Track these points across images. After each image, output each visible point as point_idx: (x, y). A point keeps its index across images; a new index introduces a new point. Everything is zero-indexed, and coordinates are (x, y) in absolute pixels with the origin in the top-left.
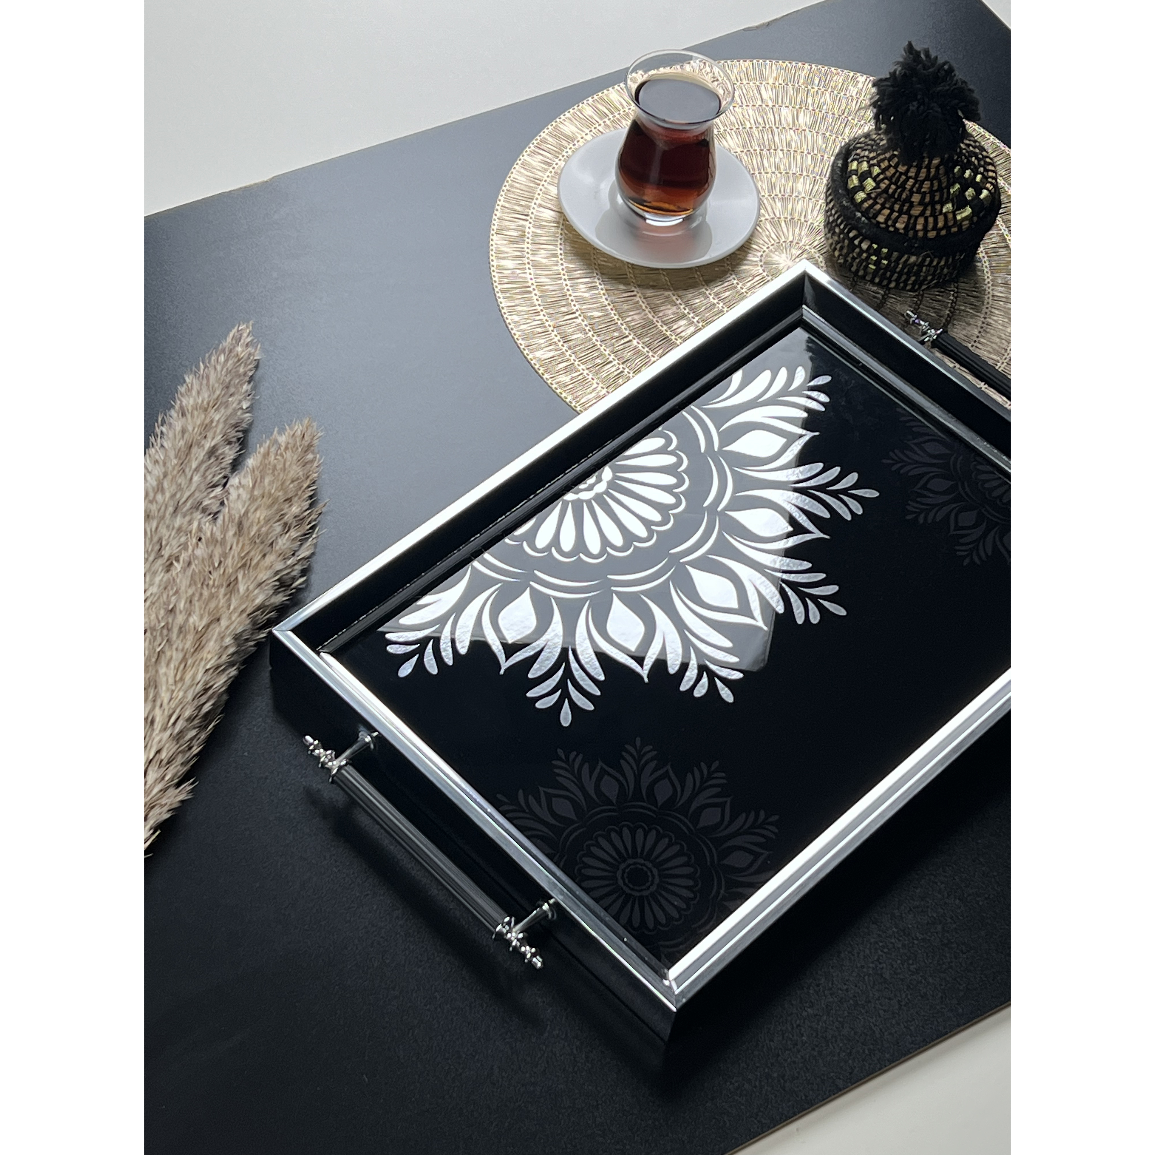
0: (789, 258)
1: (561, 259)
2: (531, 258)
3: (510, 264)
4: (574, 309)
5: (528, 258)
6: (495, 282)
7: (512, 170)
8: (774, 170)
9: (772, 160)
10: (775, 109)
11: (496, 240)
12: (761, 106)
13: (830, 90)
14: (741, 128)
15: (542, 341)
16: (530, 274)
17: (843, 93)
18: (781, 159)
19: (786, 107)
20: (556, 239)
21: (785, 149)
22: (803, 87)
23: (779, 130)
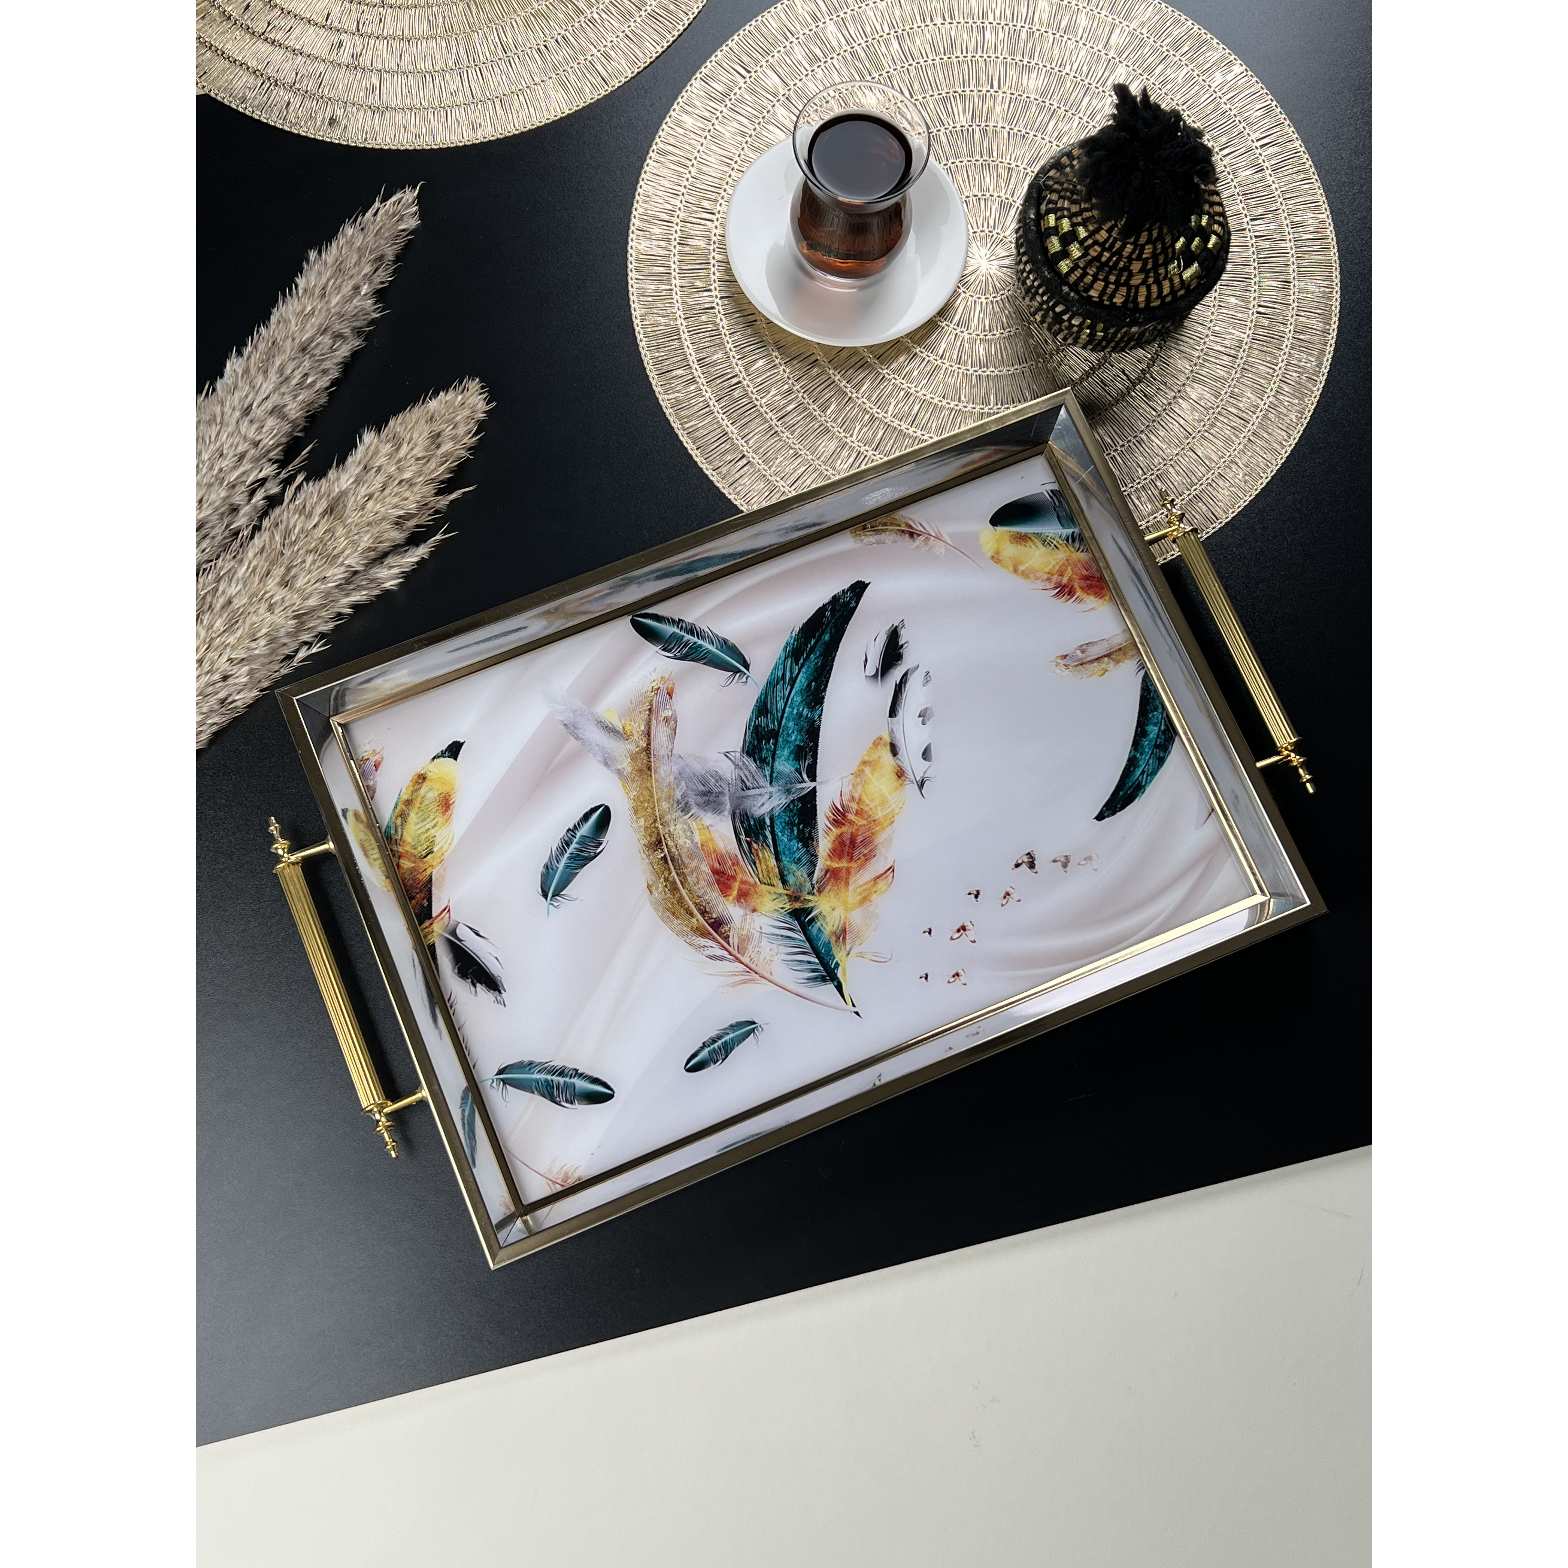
0: (988, 256)
1: (746, 142)
2: (717, 127)
3: (688, 121)
4: (719, 208)
5: (713, 125)
6: (660, 137)
7: (772, 9)
8: (1052, 140)
9: (1060, 125)
10: (1113, 61)
11: (695, 87)
12: (1099, 51)
13: (1191, 67)
14: (1057, 69)
15: (657, 230)
16: (702, 145)
17: (1204, 78)
18: (1070, 129)
19: (1128, 66)
20: (759, 115)
21: (1085, 119)
22: (1164, 49)
23: (1097, 91)
